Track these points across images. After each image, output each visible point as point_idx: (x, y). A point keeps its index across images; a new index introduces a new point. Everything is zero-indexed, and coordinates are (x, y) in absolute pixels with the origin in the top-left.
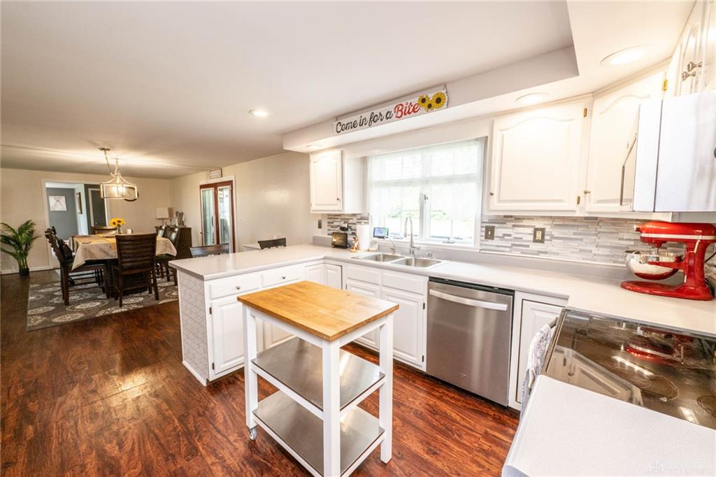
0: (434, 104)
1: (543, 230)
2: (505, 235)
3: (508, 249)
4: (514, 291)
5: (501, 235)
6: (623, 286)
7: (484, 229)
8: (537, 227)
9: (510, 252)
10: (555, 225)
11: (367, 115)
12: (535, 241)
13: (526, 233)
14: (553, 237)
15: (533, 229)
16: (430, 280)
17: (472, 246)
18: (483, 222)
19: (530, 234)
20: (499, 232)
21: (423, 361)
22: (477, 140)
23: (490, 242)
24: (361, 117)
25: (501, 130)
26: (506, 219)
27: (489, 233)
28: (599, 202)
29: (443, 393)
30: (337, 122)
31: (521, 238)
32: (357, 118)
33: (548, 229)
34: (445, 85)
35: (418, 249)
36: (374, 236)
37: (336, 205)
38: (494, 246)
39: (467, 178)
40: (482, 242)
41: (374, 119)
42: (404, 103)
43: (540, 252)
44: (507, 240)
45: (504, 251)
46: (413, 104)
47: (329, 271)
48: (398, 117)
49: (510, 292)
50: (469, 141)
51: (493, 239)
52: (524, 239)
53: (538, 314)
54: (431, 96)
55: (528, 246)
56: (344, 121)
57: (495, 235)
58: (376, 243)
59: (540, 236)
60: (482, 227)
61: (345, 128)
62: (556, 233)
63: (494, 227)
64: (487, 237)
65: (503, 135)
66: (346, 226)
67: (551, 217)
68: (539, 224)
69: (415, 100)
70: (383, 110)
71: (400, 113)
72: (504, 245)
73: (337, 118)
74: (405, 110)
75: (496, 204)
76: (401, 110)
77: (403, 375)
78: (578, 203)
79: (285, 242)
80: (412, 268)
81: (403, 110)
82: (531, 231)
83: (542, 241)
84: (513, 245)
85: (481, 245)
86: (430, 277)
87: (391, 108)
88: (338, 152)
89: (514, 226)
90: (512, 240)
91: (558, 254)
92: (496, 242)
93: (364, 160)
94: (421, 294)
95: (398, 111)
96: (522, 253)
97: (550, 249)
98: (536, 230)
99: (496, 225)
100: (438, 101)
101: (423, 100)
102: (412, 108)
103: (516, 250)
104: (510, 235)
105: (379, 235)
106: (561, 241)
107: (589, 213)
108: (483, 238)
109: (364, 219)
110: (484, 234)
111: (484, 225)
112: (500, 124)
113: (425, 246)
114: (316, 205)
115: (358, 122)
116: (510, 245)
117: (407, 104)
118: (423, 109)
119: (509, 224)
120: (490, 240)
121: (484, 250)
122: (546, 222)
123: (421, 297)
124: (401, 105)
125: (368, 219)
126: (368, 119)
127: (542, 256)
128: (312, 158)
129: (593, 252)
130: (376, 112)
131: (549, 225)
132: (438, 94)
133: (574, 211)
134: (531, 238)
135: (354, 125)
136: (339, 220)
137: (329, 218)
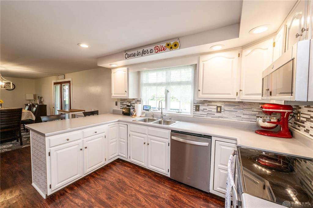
0: (173, 47)
1: (221, 107)
2: (204, 109)
3: (205, 116)
4: (211, 136)
5: (203, 109)
6: (256, 133)
7: (195, 106)
8: (218, 105)
9: (206, 117)
10: (226, 105)
11: (141, 51)
12: (217, 112)
13: (213, 108)
14: (225, 110)
15: (216, 107)
16: (171, 132)
17: (189, 114)
18: (194, 103)
19: (215, 109)
20: (201, 108)
21: (168, 172)
22: (191, 65)
23: (198, 112)
24: (138, 51)
25: (203, 61)
26: (204, 102)
27: (197, 108)
28: (247, 95)
29: (179, 188)
30: (126, 53)
31: (211, 111)
32: (135, 52)
33: (223, 107)
34: (179, 39)
35: (165, 116)
36: (144, 110)
37: (125, 94)
38: (199, 114)
39: (187, 83)
40: (194, 113)
41: (144, 53)
42: (159, 46)
43: (219, 117)
44: (205, 111)
45: (204, 117)
46: (163, 46)
47: (121, 127)
48: (156, 52)
49: (210, 137)
50: (188, 66)
51: (199, 111)
52: (212, 111)
53: (223, 147)
54: (172, 43)
55: (214, 114)
56: (129, 53)
57: (200, 109)
58: (144, 113)
59: (219, 110)
60: (194, 105)
61: (129, 56)
62: (226, 108)
63: (199, 106)
64: (196, 110)
65: (204, 64)
66: (129, 104)
67: (224, 101)
68: (219, 105)
69: (164, 45)
70: (149, 49)
71: (157, 50)
72: (204, 114)
73: (125, 51)
74: (160, 49)
75: (201, 95)
76: (157, 49)
77: (159, 180)
78: (237, 95)
79: (98, 113)
80: (162, 125)
81: (159, 49)
82: (215, 107)
83: (220, 112)
84: (208, 114)
85: (194, 114)
86: (172, 130)
87: (153, 47)
88: (125, 69)
89: (208, 105)
90: (207, 112)
91: (227, 118)
92: (200, 112)
93: (139, 73)
94: (168, 139)
95: (156, 49)
96: (212, 117)
97: (224, 115)
98: (218, 107)
100: (175, 45)
101: (168, 45)
102: (163, 48)
103: (209, 116)
104: (206, 109)
105: (146, 109)
106: (229, 112)
107: (242, 100)
108: (195, 111)
109: (139, 101)
110: (195, 109)
111: (195, 104)
112: (203, 58)
113: (168, 114)
114: (114, 94)
115: (136, 54)
116: (206, 114)
117: (160, 46)
118: (168, 49)
119: (206, 104)
120: (197, 112)
121: (195, 116)
122: (222, 104)
123: (167, 140)
124: (157, 46)
125: (140, 101)
126: (141, 52)
127: (220, 119)
128: (113, 71)
129: (242, 117)
130: (145, 49)
131: (223, 105)
132: (175, 42)
133: (235, 99)
134: (216, 110)
135: (134, 55)
136: (126, 102)
137: (121, 101)
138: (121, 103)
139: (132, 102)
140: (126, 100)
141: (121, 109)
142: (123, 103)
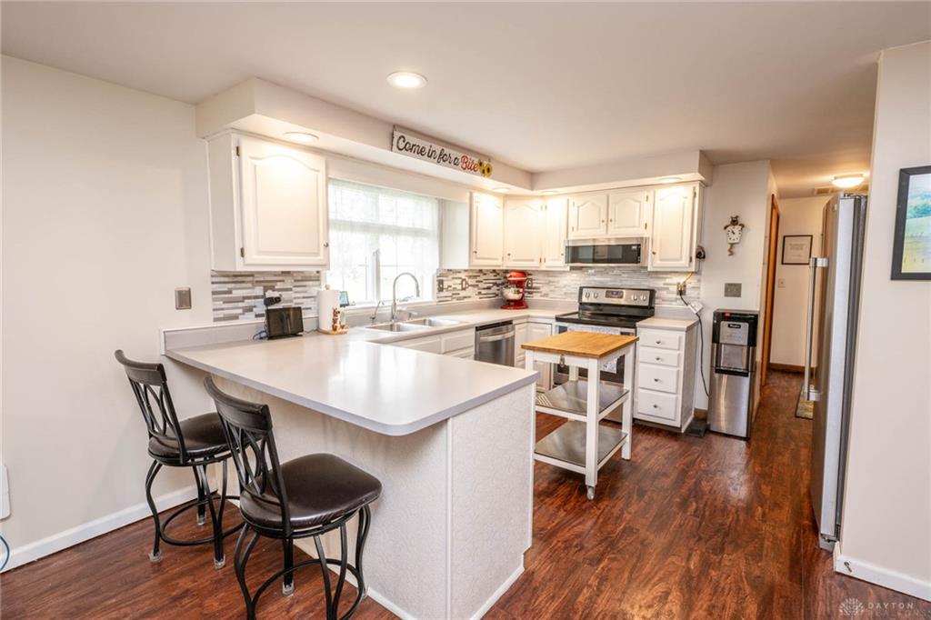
0: (486, 172)
1: (465, 280)
3: (450, 298)
5: (447, 287)
7: (438, 283)
9: (451, 300)
10: (469, 276)
11: (438, 148)
12: (462, 289)
13: (458, 284)
14: (469, 285)
18: (437, 277)
19: (460, 284)
20: (446, 285)
23: (442, 294)
24: (431, 147)
25: (476, 202)
26: (448, 273)
27: (441, 286)
30: (400, 134)
32: (425, 145)
33: (467, 280)
34: (489, 159)
38: (443, 297)
40: (437, 295)
41: (443, 158)
42: (469, 158)
43: (463, 298)
44: (449, 290)
45: (448, 301)
48: (463, 168)
49: (509, 322)
51: (444, 291)
52: (457, 288)
54: (485, 163)
55: (460, 294)
56: (410, 140)
57: (444, 287)
59: (464, 285)
60: (437, 281)
61: (409, 148)
62: (470, 282)
63: (443, 280)
64: (440, 290)
67: (469, 270)
68: (463, 276)
69: (476, 161)
70: (454, 154)
71: (465, 165)
72: (448, 295)
74: (469, 165)
78: (502, 260)
82: (459, 281)
83: (465, 289)
84: (453, 294)
85: (437, 297)
87: (459, 155)
89: (453, 278)
90: (452, 290)
91: (469, 297)
92: (445, 293)
95: (464, 162)
96: (456, 300)
97: (469, 295)
98: (462, 280)
99: (444, 278)
100: (488, 170)
101: (481, 164)
102: (473, 166)
103: (454, 298)
104: (450, 287)
106: (472, 288)
108: (438, 291)
110: (438, 287)
111: (438, 279)
115: (427, 151)
116: (450, 295)
117: (471, 160)
118: (478, 171)
119: (450, 277)
120: (441, 292)
121: (439, 302)
122: (465, 274)
124: (466, 157)
126: (438, 153)
127: (466, 300)
130: (447, 151)
131: (466, 276)
132: (489, 164)
134: (460, 287)
135: (421, 152)
136: (250, 285)
137: (213, 283)
138: (214, 293)
139: (279, 286)
140: (250, 279)
141: (216, 320)
142: (229, 292)
